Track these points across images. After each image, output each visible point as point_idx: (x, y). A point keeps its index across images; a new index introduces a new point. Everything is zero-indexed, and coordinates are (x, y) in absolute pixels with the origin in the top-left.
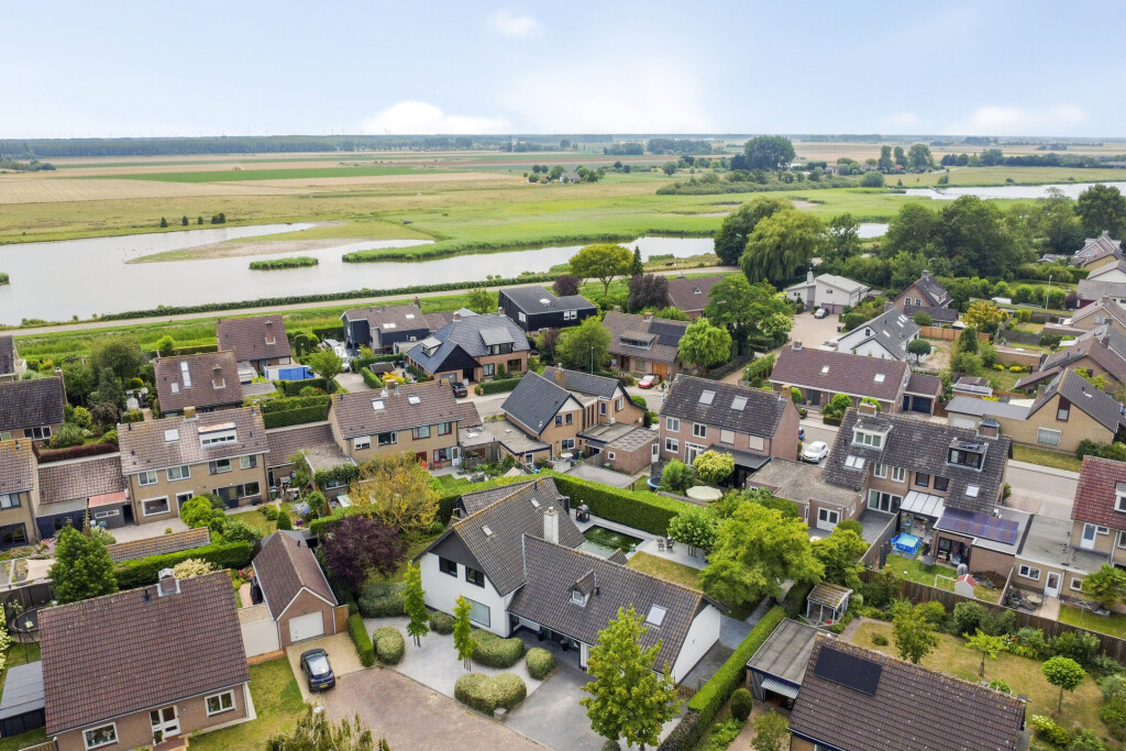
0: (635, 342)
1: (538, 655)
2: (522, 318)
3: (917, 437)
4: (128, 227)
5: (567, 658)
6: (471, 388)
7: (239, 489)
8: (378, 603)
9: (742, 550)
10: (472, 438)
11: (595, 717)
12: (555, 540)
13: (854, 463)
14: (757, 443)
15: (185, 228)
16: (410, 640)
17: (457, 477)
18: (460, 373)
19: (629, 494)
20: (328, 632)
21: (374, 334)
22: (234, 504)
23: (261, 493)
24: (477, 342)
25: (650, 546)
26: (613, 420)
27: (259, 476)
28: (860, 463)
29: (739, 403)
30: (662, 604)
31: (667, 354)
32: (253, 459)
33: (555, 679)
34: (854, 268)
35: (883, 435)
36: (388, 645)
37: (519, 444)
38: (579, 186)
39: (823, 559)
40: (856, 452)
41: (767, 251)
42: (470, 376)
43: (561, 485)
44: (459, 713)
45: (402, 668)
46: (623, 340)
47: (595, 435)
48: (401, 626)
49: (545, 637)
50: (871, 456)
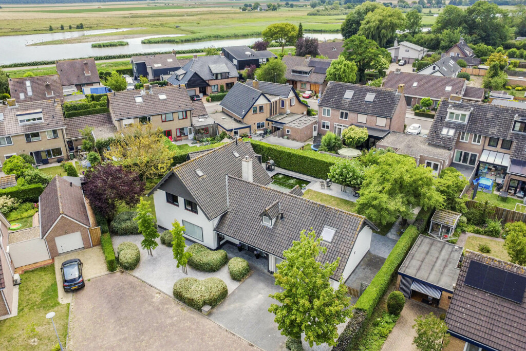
0: (300, 72)
1: (238, 263)
2: (235, 62)
3: (490, 115)
4: (32, 30)
5: (261, 267)
6: (204, 99)
7: (48, 152)
8: (124, 225)
9: (388, 186)
10: (200, 122)
12: (251, 180)
13: (450, 133)
14: (381, 122)
15: (62, 31)
16: (144, 253)
17: (191, 145)
18: (197, 89)
19: (301, 153)
20: (87, 246)
21: (149, 71)
22: (46, 162)
23: (64, 155)
24: (207, 72)
25: (316, 186)
26: (289, 111)
27: (60, 144)
28: (452, 132)
29: (370, 97)
30: (332, 225)
31: (319, 78)
32: (55, 132)
33: (249, 281)
34: (419, 40)
35: (468, 113)
36: (127, 256)
37: (230, 124)
38: (268, 12)
39: (442, 192)
40: (449, 125)
41: (372, 29)
42: (204, 92)
43: (256, 147)
45: (137, 273)
46: (293, 71)
47: (278, 119)
48: (137, 241)
49: (243, 249)
50: (459, 128)
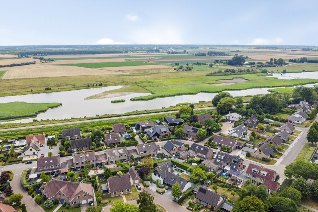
0: (189, 132)
1: (167, 187)
3: (228, 157)
5: (170, 188)
6: (158, 140)
7: (123, 160)
8: (146, 179)
10: (159, 152)
11: (173, 194)
12: (170, 172)
13: (218, 161)
14: (204, 156)
15: (93, 87)
16: (150, 184)
17: (156, 159)
19: (182, 164)
20: (139, 182)
21: (141, 127)
22: (122, 162)
23: (126, 160)
25: (185, 172)
26: (182, 150)
27: (126, 158)
28: (219, 161)
29: (202, 149)
31: (194, 134)
32: (125, 155)
33: (169, 190)
35: (223, 157)
36: (147, 184)
37: (166, 154)
38: (187, 72)
40: (219, 159)
42: (158, 137)
43: (172, 162)
44: (156, 194)
45: (149, 188)
46: (187, 131)
47: (179, 152)
48: (149, 182)
49: (168, 185)
50: (221, 160)
